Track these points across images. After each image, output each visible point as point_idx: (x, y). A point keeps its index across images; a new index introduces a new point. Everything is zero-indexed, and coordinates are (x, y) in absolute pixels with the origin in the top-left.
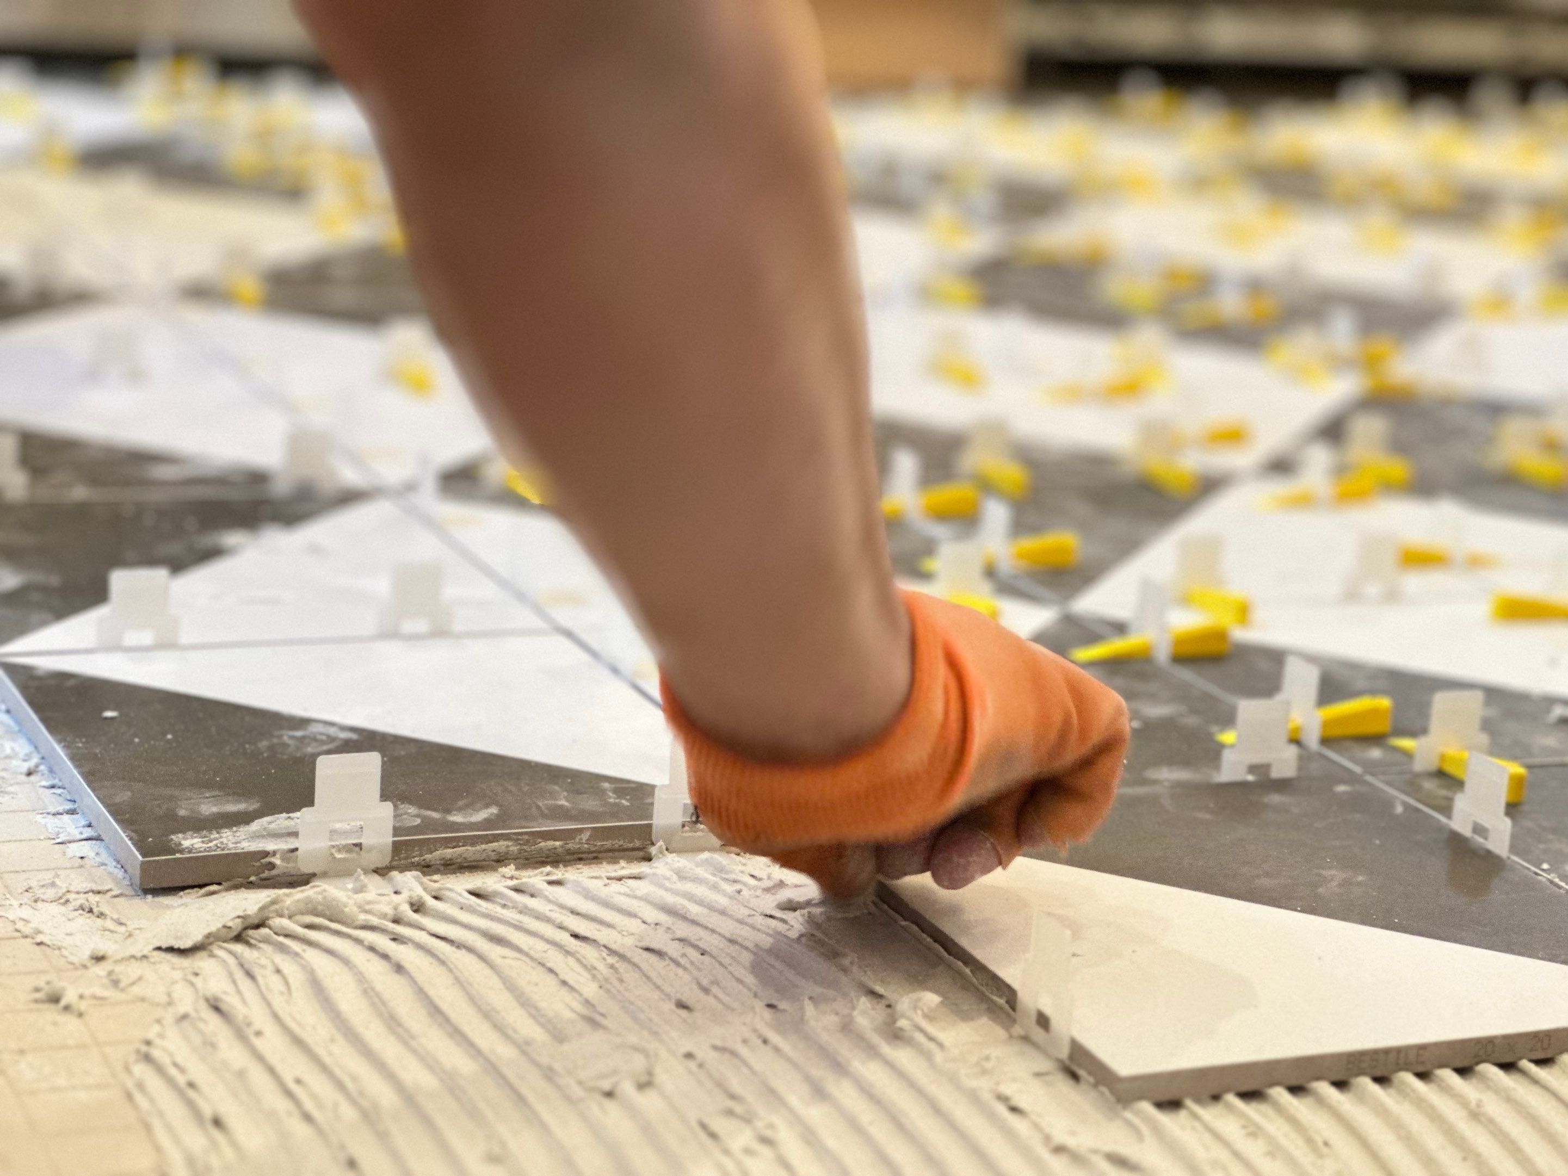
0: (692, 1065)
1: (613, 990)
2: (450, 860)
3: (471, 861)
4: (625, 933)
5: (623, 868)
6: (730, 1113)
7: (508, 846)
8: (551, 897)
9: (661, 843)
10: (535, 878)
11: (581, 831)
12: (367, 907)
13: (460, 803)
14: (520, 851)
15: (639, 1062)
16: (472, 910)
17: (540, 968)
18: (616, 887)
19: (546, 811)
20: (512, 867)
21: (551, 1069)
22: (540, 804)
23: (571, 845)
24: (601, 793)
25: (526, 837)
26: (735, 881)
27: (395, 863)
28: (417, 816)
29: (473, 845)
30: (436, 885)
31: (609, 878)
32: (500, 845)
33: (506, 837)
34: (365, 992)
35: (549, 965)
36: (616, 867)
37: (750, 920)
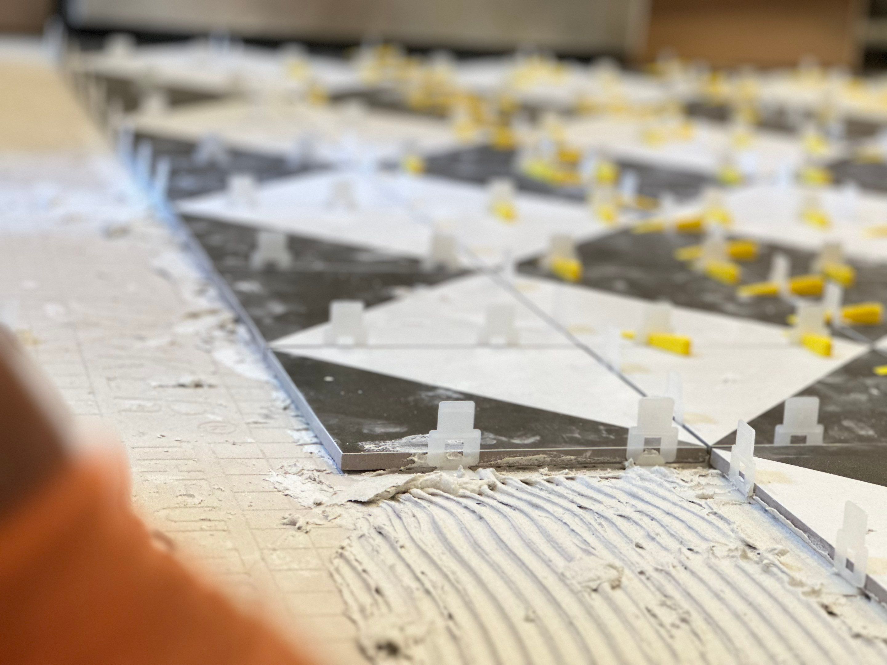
0: (643, 577)
1: (600, 536)
2: (512, 463)
3: (523, 465)
4: (608, 507)
5: (609, 473)
6: (663, 604)
7: (544, 458)
8: (567, 486)
9: (631, 460)
10: (560, 476)
11: (586, 450)
12: (464, 486)
13: (519, 433)
14: (551, 461)
15: (613, 574)
16: (523, 491)
17: (559, 522)
18: (604, 482)
19: (567, 440)
20: (546, 469)
21: (563, 575)
22: (564, 436)
23: (581, 459)
24: (598, 431)
25: (555, 453)
26: (673, 482)
27: (481, 464)
28: (494, 439)
29: (525, 456)
30: (504, 477)
31: (601, 478)
32: (541, 457)
33: (544, 452)
34: (461, 529)
35: (564, 521)
36: (605, 472)
37: (680, 503)
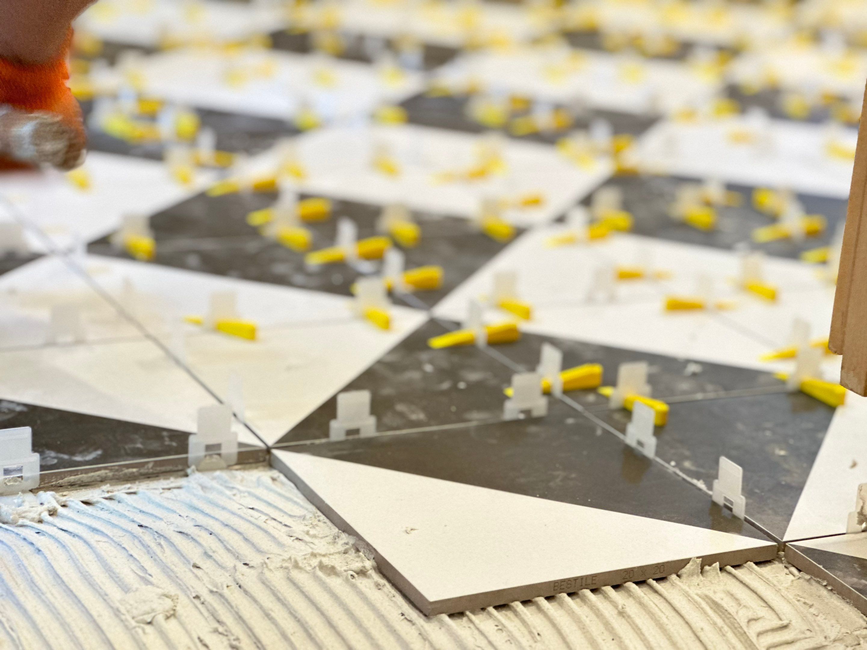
0: (198, 602)
1: (158, 559)
2: (74, 482)
3: (85, 483)
4: (169, 523)
5: (172, 482)
6: (216, 631)
7: (106, 473)
8: (129, 503)
9: (193, 467)
10: (120, 491)
11: (147, 463)
12: (23, 515)
13: (81, 449)
14: (113, 475)
15: (168, 604)
16: (84, 513)
17: (118, 547)
18: (168, 494)
19: (129, 451)
20: (108, 485)
21: (118, 610)
22: (127, 447)
23: (143, 471)
24: (162, 439)
25: (117, 468)
26: (233, 488)
27: (42, 486)
28: (55, 458)
29: (86, 473)
30: (64, 499)
31: (163, 489)
32: (102, 472)
33: (105, 468)
35: (123, 546)
36: (168, 481)
37: (239, 512)
